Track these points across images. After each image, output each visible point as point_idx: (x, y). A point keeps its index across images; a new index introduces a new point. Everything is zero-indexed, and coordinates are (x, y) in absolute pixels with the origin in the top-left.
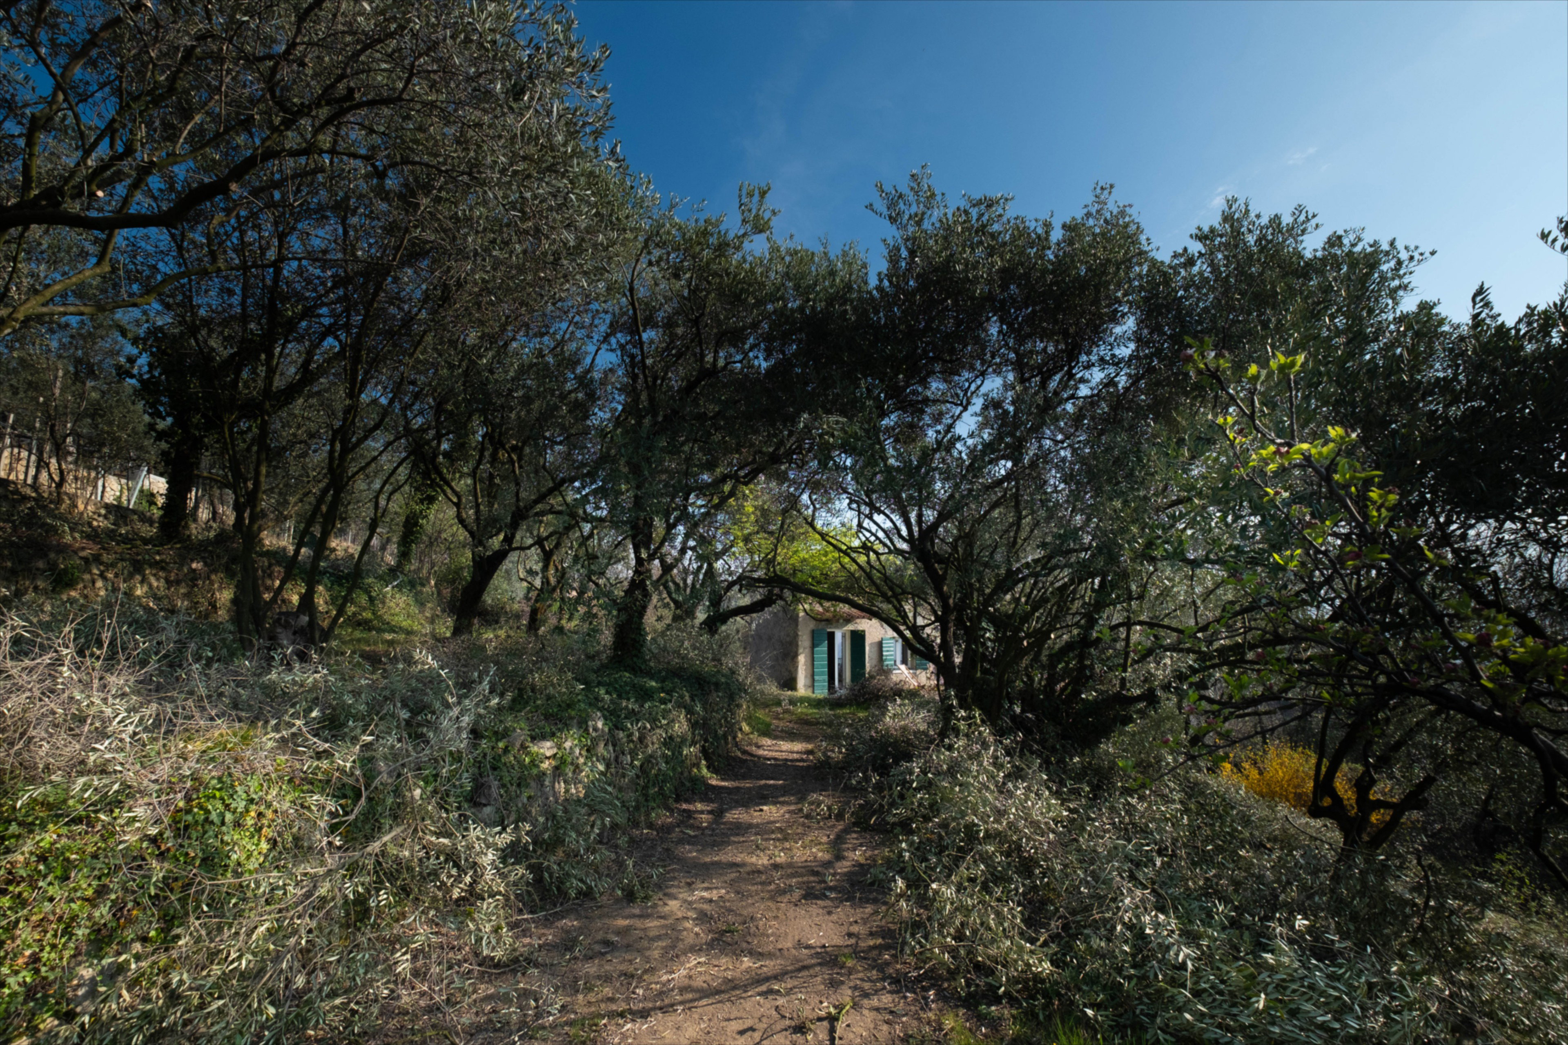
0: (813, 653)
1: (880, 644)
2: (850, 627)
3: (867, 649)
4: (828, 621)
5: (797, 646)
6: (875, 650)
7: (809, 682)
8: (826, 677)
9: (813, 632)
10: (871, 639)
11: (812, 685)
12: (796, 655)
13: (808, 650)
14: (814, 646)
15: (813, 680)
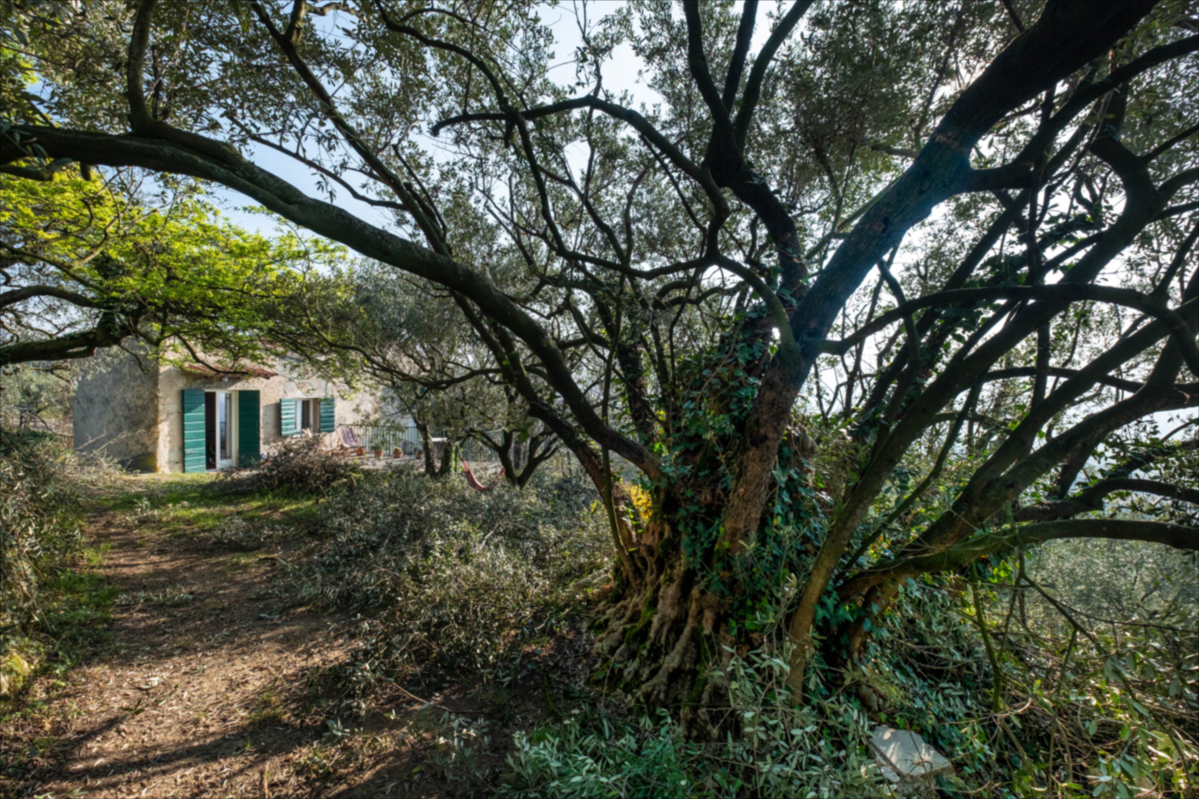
0: (182, 420)
1: (278, 408)
2: (240, 386)
3: (262, 411)
4: (207, 379)
5: (156, 411)
6: (271, 413)
7: (176, 456)
8: (203, 449)
9: (182, 394)
10: (266, 400)
11: (182, 462)
12: (155, 423)
13: (174, 417)
14: (183, 411)
15: (184, 454)
